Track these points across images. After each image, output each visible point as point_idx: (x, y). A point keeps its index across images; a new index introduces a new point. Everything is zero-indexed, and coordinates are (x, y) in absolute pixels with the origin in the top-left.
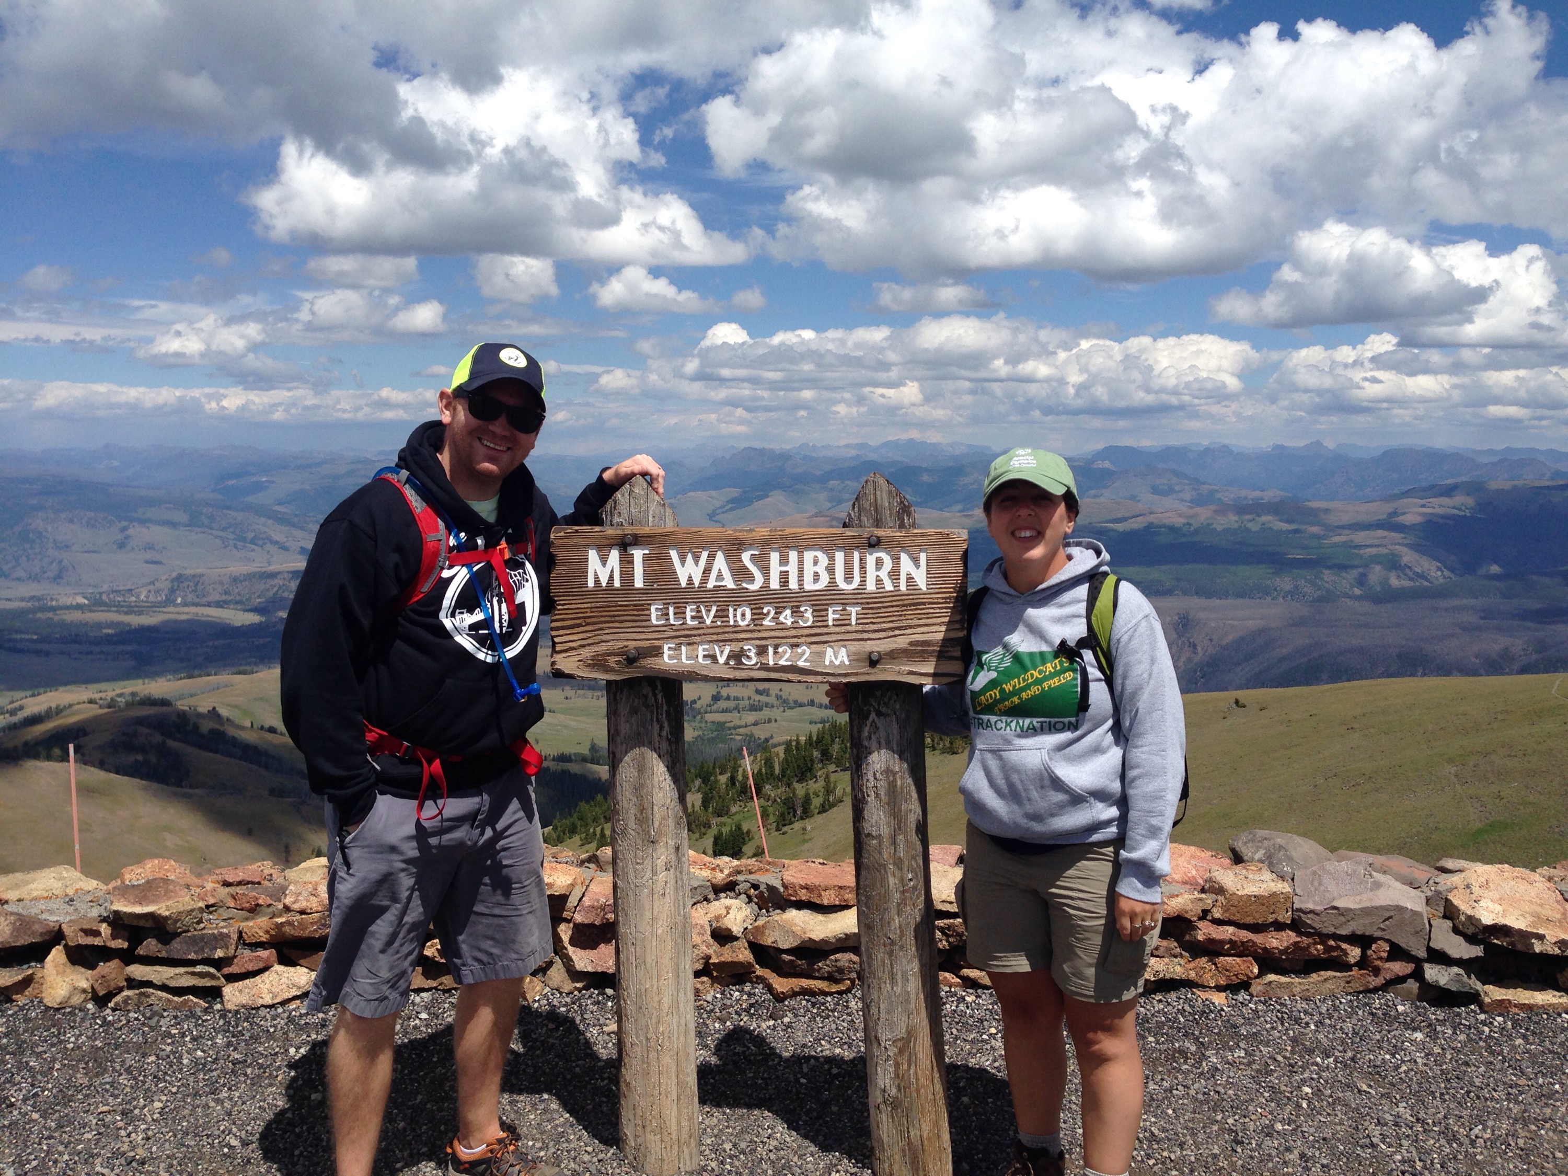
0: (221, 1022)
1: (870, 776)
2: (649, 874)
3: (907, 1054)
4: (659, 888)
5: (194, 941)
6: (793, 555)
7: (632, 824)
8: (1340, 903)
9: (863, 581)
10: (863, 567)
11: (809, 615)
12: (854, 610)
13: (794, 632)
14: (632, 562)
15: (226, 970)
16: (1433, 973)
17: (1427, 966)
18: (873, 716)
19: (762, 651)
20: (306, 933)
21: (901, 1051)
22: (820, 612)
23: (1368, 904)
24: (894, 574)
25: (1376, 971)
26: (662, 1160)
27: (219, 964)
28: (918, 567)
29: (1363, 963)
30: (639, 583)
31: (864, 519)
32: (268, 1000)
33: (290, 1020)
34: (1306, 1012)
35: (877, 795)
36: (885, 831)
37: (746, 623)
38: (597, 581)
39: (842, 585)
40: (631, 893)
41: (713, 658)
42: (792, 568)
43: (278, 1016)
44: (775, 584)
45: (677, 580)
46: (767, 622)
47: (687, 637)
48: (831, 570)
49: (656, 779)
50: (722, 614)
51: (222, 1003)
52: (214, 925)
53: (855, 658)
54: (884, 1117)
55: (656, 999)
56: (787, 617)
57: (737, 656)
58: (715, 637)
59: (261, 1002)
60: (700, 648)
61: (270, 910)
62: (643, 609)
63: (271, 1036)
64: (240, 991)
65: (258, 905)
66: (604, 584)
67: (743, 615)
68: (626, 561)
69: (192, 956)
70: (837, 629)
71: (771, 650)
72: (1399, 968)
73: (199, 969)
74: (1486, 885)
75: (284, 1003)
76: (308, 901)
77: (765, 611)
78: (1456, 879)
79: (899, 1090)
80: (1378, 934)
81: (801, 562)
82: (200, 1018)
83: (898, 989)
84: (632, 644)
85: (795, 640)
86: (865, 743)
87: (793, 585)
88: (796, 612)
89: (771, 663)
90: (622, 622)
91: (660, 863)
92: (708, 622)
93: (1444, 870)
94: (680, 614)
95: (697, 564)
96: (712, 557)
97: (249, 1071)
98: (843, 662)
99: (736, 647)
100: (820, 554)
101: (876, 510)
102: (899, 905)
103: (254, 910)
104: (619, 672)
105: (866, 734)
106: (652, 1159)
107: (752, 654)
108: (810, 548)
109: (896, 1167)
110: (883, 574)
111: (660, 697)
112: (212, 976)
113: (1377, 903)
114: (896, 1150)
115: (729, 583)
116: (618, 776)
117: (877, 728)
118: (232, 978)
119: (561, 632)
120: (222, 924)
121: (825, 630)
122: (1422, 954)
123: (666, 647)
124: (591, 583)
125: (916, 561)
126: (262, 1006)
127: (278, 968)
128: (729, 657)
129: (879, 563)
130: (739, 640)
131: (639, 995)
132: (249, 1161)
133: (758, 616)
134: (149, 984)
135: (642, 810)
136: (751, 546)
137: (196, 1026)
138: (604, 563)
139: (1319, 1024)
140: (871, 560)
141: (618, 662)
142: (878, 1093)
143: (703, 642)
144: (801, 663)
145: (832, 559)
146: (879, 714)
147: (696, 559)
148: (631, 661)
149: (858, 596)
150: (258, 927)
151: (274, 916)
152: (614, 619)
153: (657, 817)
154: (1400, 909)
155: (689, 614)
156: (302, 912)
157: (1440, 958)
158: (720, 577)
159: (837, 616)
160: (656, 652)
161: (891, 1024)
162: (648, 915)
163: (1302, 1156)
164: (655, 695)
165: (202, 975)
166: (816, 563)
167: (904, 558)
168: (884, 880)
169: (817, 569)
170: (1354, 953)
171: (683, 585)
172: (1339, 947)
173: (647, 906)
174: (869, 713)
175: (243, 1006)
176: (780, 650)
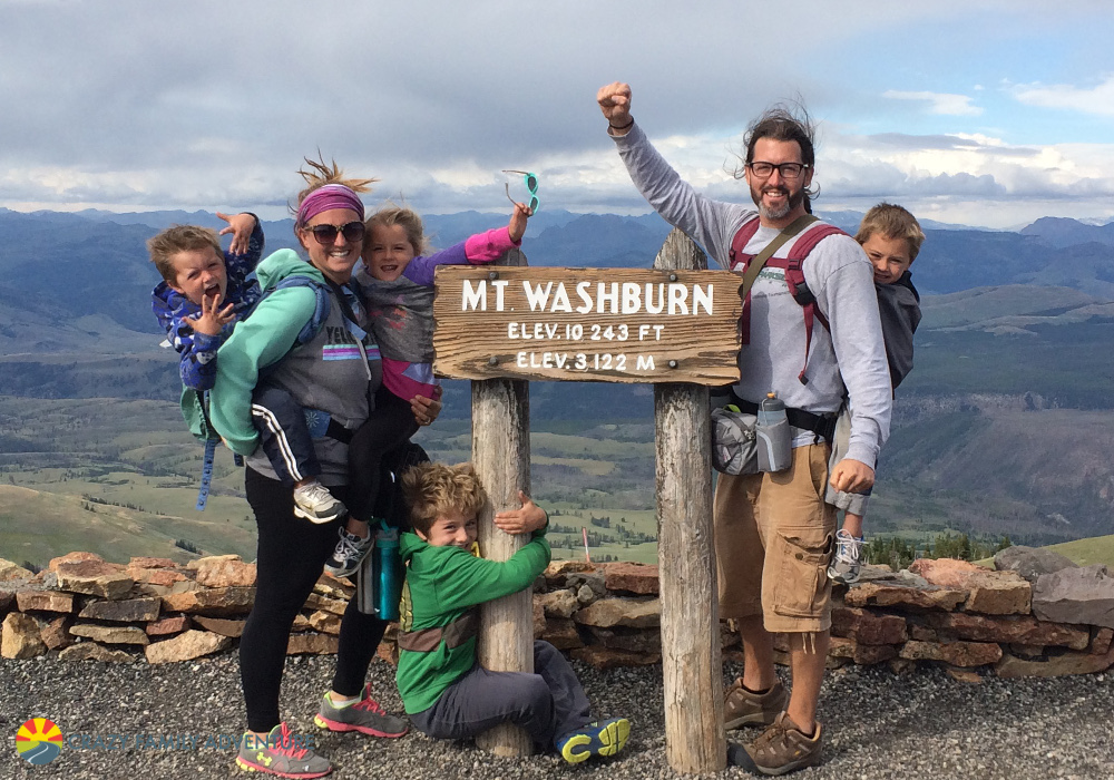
1: (669, 456)
3: (692, 666)
5: (126, 606)
6: (615, 287)
8: (1070, 597)
9: (666, 308)
10: (666, 298)
11: (625, 332)
12: (658, 328)
13: (614, 345)
14: (496, 292)
15: (150, 632)
18: (672, 410)
19: (590, 358)
20: (216, 604)
21: (688, 664)
22: (634, 330)
23: (1096, 598)
24: (689, 302)
25: (1102, 656)
28: (707, 295)
29: (1089, 649)
30: (500, 307)
31: (668, 262)
32: (185, 656)
35: (674, 470)
37: (579, 337)
38: (469, 306)
39: (651, 310)
41: (554, 363)
44: (601, 309)
45: (529, 305)
46: (595, 337)
47: (535, 348)
48: (642, 297)
50: (561, 331)
51: (146, 658)
53: (659, 364)
54: (675, 714)
56: (609, 334)
57: (572, 362)
58: (556, 348)
59: (178, 658)
60: (545, 356)
61: (186, 585)
62: (503, 327)
64: (161, 650)
65: (175, 581)
66: (474, 308)
67: (577, 332)
68: (491, 291)
69: (125, 619)
70: (647, 343)
71: (597, 357)
73: (130, 629)
75: (196, 660)
76: (216, 578)
79: (687, 693)
80: (1103, 624)
81: (620, 293)
83: (687, 617)
84: (494, 353)
85: (615, 351)
86: (666, 431)
87: (614, 310)
88: (616, 329)
89: (597, 368)
90: (489, 336)
92: (551, 337)
94: (530, 330)
95: (544, 293)
96: (554, 288)
98: (650, 367)
99: (571, 355)
100: (635, 286)
101: (677, 257)
102: (689, 553)
103: (172, 585)
104: (484, 374)
105: (665, 424)
107: (583, 361)
108: (627, 281)
110: (681, 302)
111: (512, 395)
112: (140, 636)
115: (567, 307)
117: (675, 420)
118: (154, 639)
119: (441, 344)
121: (637, 343)
123: (519, 355)
124: (465, 308)
125: (705, 290)
126: (179, 662)
127: (189, 631)
128: (565, 364)
129: (678, 294)
130: (573, 351)
133: (588, 332)
134: (92, 640)
136: (584, 280)
138: (475, 291)
140: (672, 291)
141: (484, 366)
142: (671, 695)
143: (547, 352)
144: (620, 368)
145: (643, 290)
146: (676, 409)
147: (544, 289)
148: (492, 365)
149: (662, 319)
150: (176, 598)
151: (188, 589)
152: (482, 334)
155: (537, 331)
156: (211, 587)
158: (560, 303)
159: (646, 333)
160: (512, 358)
161: (681, 644)
164: (508, 393)
165: (132, 634)
166: (631, 292)
168: (678, 534)
169: (632, 297)
170: (1082, 641)
171: (533, 309)
172: (1070, 635)
174: (669, 408)
175: (165, 661)
176: (604, 358)
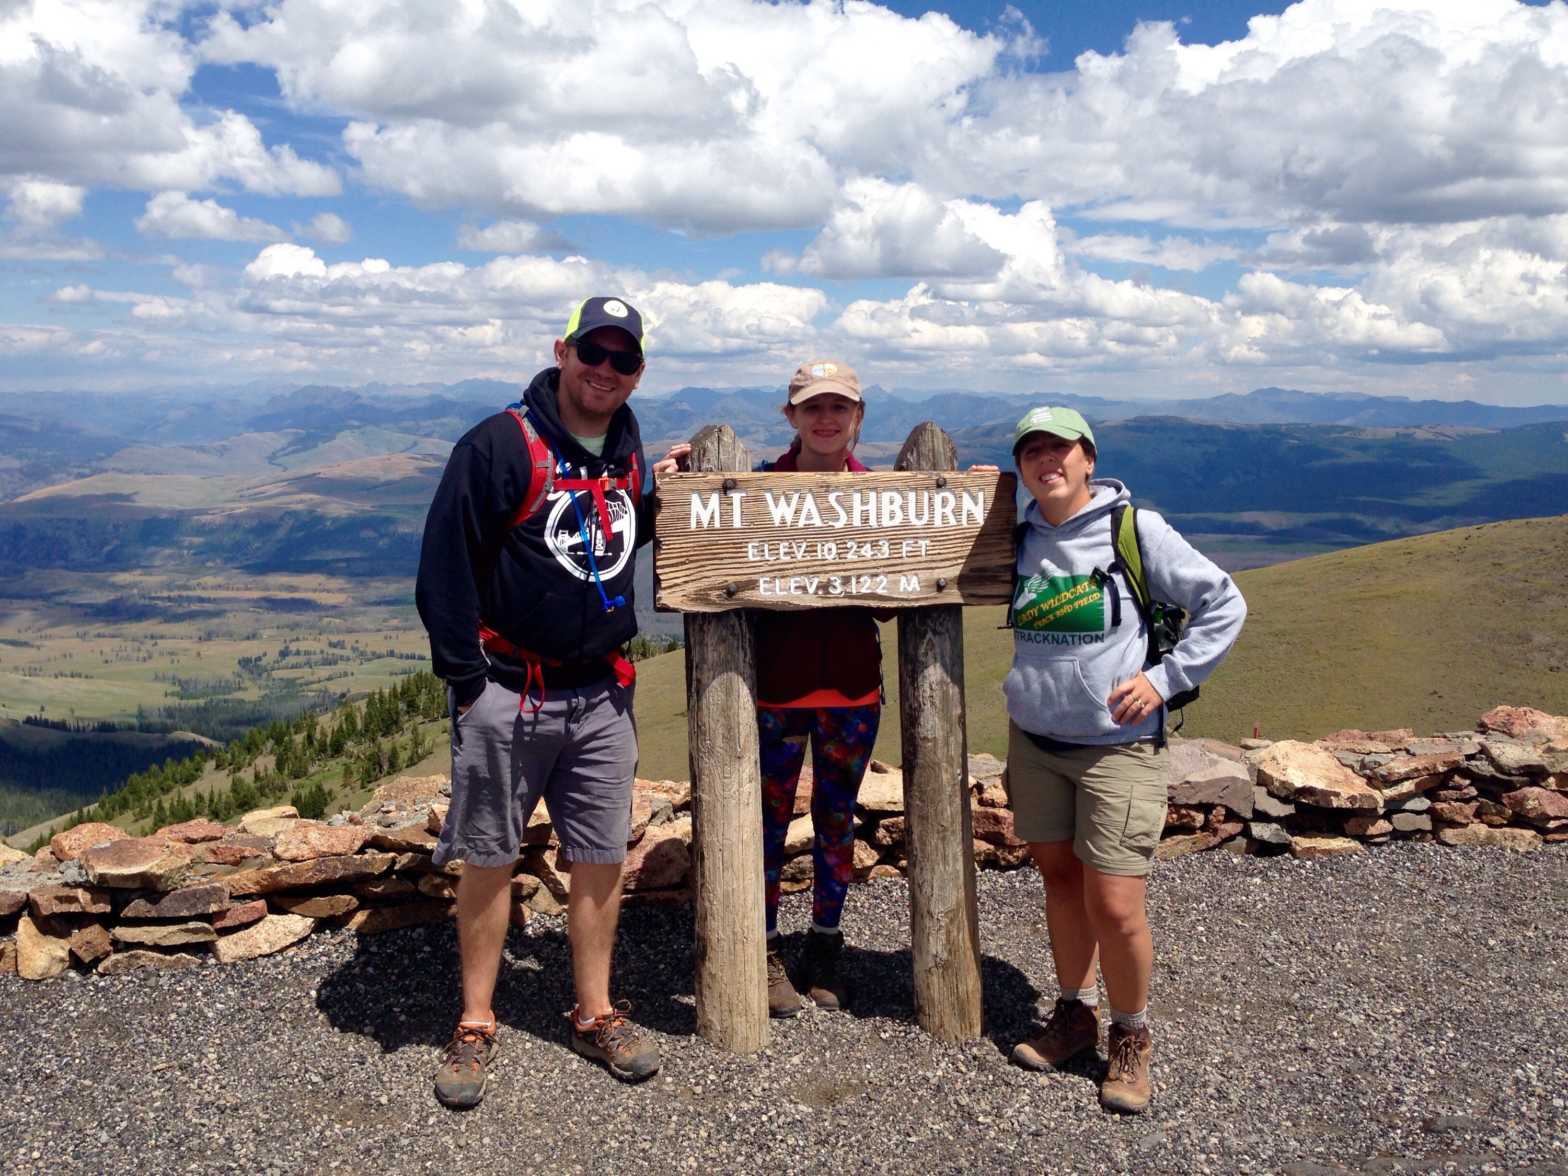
0: (223, 975)
1: (926, 687)
2: (735, 787)
3: (956, 923)
4: (744, 798)
5: (185, 897)
6: (873, 495)
7: (719, 742)
8: (1192, 778)
9: (932, 517)
10: (931, 505)
11: (885, 549)
13: (873, 564)
14: (732, 504)
15: (219, 925)
16: (1259, 830)
17: (1252, 825)
18: (929, 635)
19: (846, 581)
20: (302, 880)
21: (952, 921)
22: (895, 543)
23: (1211, 778)
24: (957, 512)
25: (1215, 832)
26: (747, 1038)
27: (208, 918)
28: (976, 504)
29: (1205, 827)
30: (737, 524)
31: (924, 463)
32: (266, 949)
33: (294, 966)
34: (1169, 870)
35: (933, 704)
36: (940, 734)
37: (832, 556)
38: (699, 523)
39: (914, 521)
40: (718, 805)
41: (804, 589)
42: (872, 507)
43: (280, 963)
44: (857, 522)
45: (771, 519)
46: (851, 556)
47: (781, 572)
48: (904, 508)
49: (741, 701)
51: (216, 957)
52: (197, 881)
53: (925, 585)
54: (935, 979)
55: (742, 897)
56: (867, 551)
57: (825, 587)
58: (805, 570)
59: (258, 952)
60: (792, 580)
61: (258, 861)
62: (739, 547)
63: (283, 983)
64: (236, 944)
65: (244, 857)
66: (705, 525)
67: (830, 550)
68: (726, 504)
69: (184, 913)
70: (911, 560)
71: (854, 580)
72: (1232, 828)
73: (192, 925)
74: (1286, 756)
75: (281, 951)
76: (298, 849)
77: (849, 546)
78: (1263, 753)
79: (950, 953)
80: (1217, 801)
81: (879, 501)
82: (198, 974)
83: (950, 869)
84: (731, 579)
85: (875, 571)
86: (922, 659)
87: (873, 522)
88: (875, 544)
89: (854, 592)
90: (722, 559)
91: (745, 776)
92: (799, 557)
93: (1247, 748)
94: (774, 550)
95: (789, 505)
96: (802, 499)
97: (283, 1016)
98: (914, 589)
99: (823, 578)
100: (895, 495)
101: (934, 457)
102: (950, 796)
103: (239, 862)
104: (720, 605)
105: (923, 651)
106: (738, 1039)
107: (837, 584)
108: (886, 489)
109: (946, 1020)
110: (948, 511)
111: (744, 627)
112: (206, 931)
113: (1217, 776)
114: (946, 1004)
115: (817, 522)
116: (704, 701)
117: (933, 645)
118: (225, 932)
119: (667, 570)
120: (204, 880)
121: (899, 561)
122: (1249, 815)
123: (761, 581)
124: (693, 525)
125: (975, 499)
126: (260, 956)
127: (270, 917)
128: (818, 588)
129: (944, 502)
130: (826, 572)
131: (726, 895)
132: (341, 1093)
133: (843, 550)
134: (141, 945)
135: (729, 729)
136: (837, 488)
137: (198, 981)
138: (705, 506)
139: (1182, 877)
140: (938, 498)
141: (719, 596)
142: (930, 958)
143: (795, 575)
144: (880, 591)
145: (905, 498)
146: (935, 633)
147: (788, 500)
148: (730, 594)
149: (929, 532)
150: (247, 878)
151: (262, 866)
152: (715, 557)
153: (743, 734)
154: (1234, 779)
155: (782, 551)
156: (293, 861)
157: (1262, 817)
158: (809, 517)
159: (910, 549)
160: (752, 585)
161: (943, 900)
162: (735, 823)
163: (1224, 977)
164: (740, 625)
165: (195, 931)
166: (892, 503)
167: (965, 496)
168: (938, 776)
169: (892, 508)
170: (1200, 818)
171: (777, 524)
172: (1189, 815)
173: (734, 813)
174: (926, 632)
175: (240, 958)
176: (862, 580)
